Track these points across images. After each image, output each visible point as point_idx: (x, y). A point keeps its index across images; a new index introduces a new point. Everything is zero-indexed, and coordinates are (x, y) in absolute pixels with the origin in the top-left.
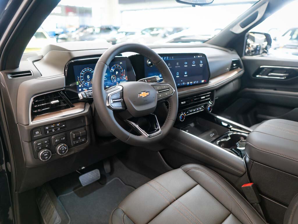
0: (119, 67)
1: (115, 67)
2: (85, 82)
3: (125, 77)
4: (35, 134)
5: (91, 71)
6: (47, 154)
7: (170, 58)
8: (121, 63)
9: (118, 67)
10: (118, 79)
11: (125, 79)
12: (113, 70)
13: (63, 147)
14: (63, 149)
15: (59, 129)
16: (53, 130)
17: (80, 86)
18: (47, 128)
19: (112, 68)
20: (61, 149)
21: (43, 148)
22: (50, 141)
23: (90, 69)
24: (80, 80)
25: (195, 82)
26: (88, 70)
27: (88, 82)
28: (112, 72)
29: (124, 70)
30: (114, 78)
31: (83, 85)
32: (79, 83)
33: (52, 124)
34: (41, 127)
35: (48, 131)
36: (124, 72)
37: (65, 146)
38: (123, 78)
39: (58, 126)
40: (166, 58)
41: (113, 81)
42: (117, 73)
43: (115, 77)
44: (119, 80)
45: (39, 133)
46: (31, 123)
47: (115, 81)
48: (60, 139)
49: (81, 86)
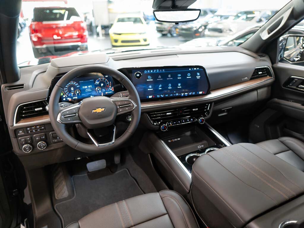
0: (105, 80)
1: (100, 80)
2: (69, 93)
3: (111, 88)
4: (19, 133)
5: (75, 84)
6: (28, 148)
7: (161, 71)
8: (106, 76)
9: (103, 79)
10: (103, 90)
11: (111, 90)
12: (98, 83)
13: (42, 144)
14: (42, 145)
15: (39, 130)
16: (34, 131)
17: (64, 96)
18: (28, 129)
19: (97, 81)
20: (40, 145)
21: (26, 143)
22: (31, 138)
23: (74, 83)
24: (64, 92)
25: (191, 93)
26: (72, 83)
27: (72, 93)
28: (96, 84)
29: (109, 83)
30: (98, 89)
31: (67, 95)
32: (63, 94)
33: (33, 126)
34: (24, 128)
35: (29, 131)
36: (110, 84)
37: (43, 143)
38: (109, 89)
39: (38, 128)
40: (156, 71)
41: (97, 92)
42: (102, 85)
43: (100, 88)
44: (105, 91)
45: (22, 132)
46: (15, 125)
47: (99, 92)
48: (40, 138)
49: (66, 96)
